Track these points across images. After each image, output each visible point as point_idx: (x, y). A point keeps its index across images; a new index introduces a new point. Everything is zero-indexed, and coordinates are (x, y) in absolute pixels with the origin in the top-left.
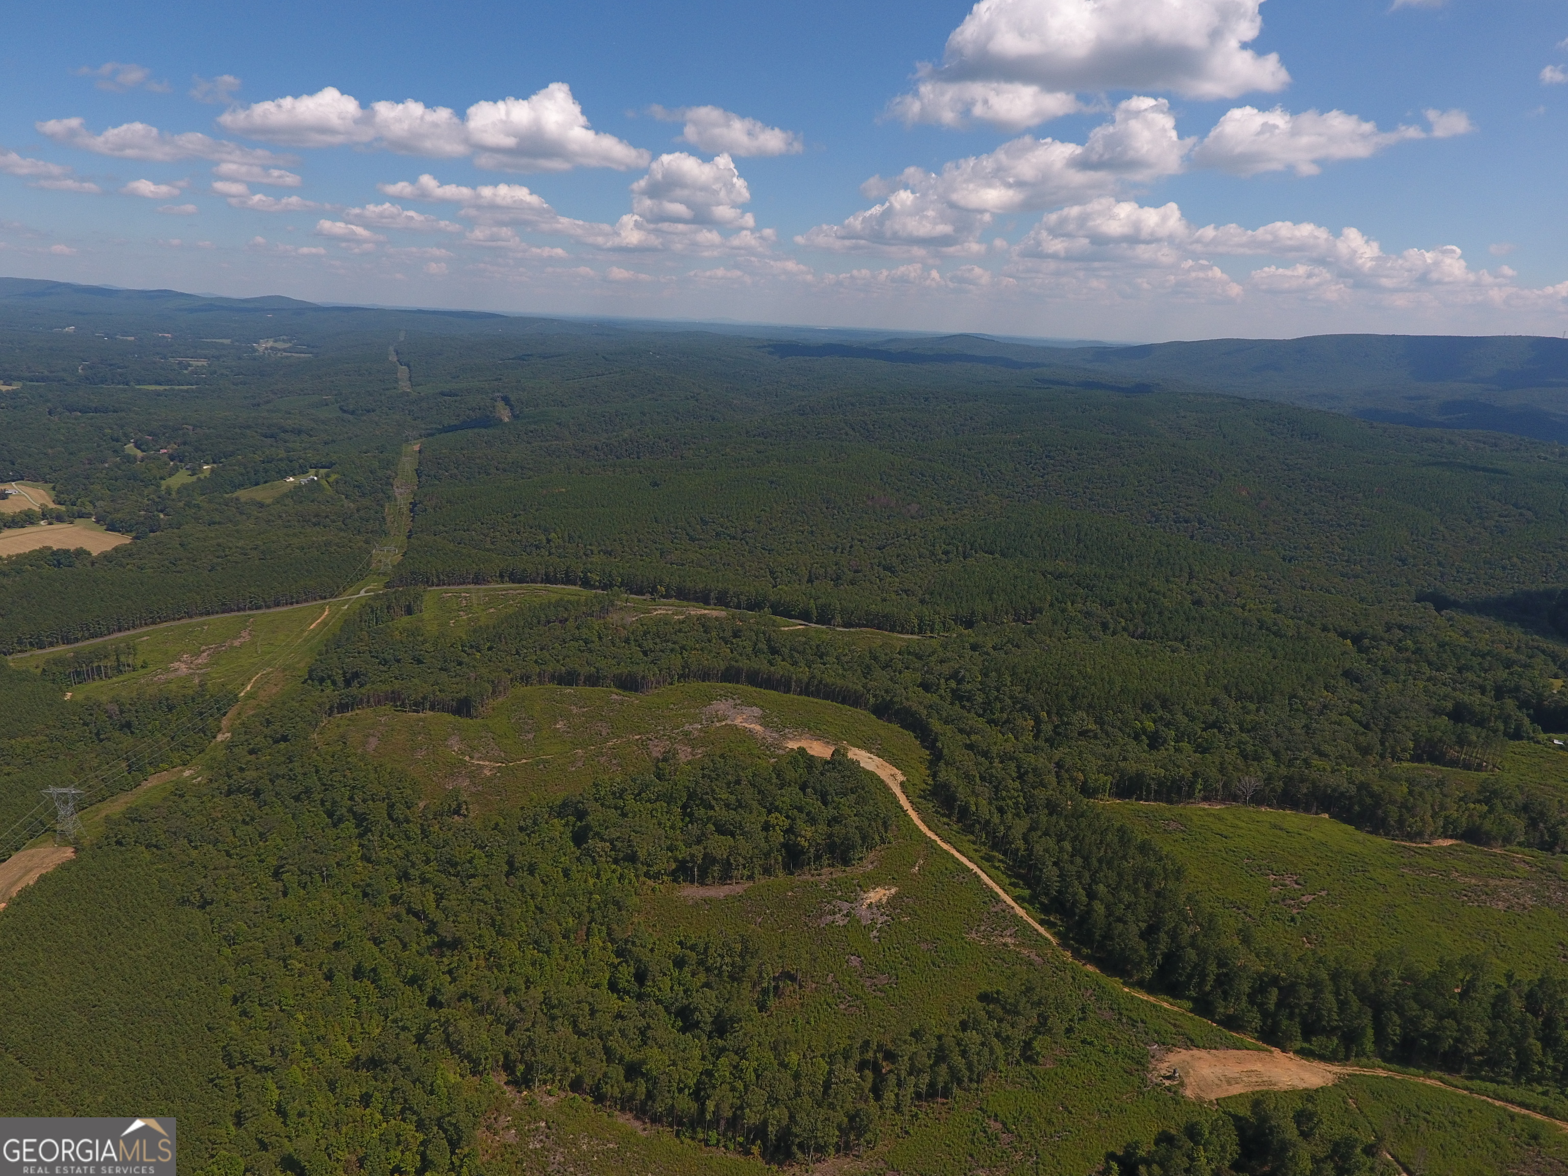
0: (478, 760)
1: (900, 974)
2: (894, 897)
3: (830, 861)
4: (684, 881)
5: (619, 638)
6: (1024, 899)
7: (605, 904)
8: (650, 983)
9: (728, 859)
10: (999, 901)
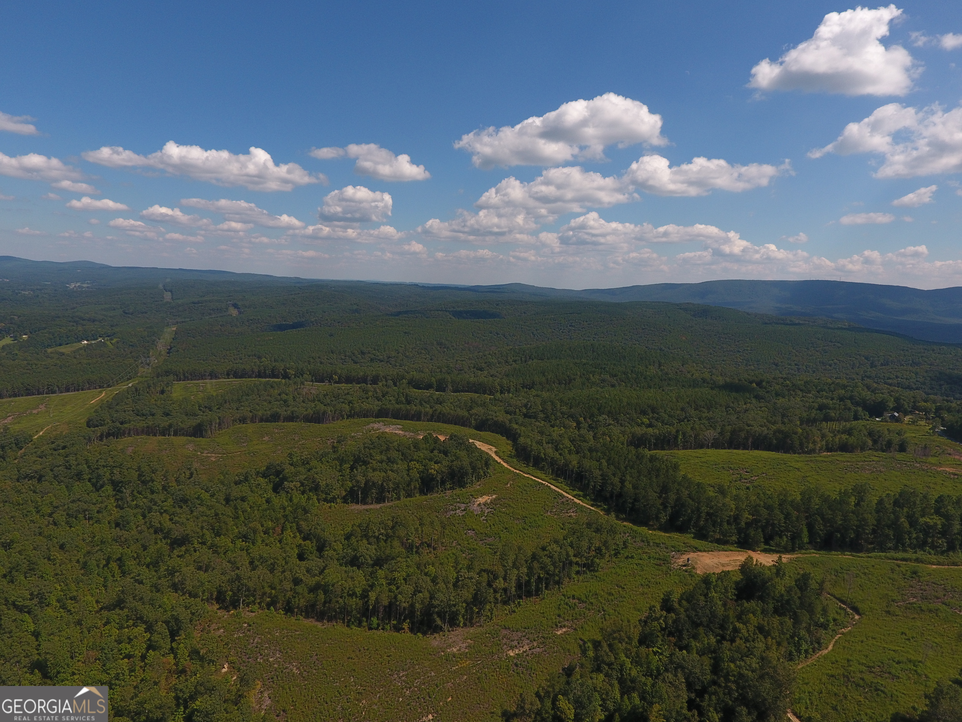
0: (207, 453)
1: (502, 536)
2: (495, 499)
3: (451, 486)
4: (352, 502)
5: (308, 399)
6: (579, 496)
7: (295, 510)
8: (328, 548)
9: (382, 484)
10: (563, 497)
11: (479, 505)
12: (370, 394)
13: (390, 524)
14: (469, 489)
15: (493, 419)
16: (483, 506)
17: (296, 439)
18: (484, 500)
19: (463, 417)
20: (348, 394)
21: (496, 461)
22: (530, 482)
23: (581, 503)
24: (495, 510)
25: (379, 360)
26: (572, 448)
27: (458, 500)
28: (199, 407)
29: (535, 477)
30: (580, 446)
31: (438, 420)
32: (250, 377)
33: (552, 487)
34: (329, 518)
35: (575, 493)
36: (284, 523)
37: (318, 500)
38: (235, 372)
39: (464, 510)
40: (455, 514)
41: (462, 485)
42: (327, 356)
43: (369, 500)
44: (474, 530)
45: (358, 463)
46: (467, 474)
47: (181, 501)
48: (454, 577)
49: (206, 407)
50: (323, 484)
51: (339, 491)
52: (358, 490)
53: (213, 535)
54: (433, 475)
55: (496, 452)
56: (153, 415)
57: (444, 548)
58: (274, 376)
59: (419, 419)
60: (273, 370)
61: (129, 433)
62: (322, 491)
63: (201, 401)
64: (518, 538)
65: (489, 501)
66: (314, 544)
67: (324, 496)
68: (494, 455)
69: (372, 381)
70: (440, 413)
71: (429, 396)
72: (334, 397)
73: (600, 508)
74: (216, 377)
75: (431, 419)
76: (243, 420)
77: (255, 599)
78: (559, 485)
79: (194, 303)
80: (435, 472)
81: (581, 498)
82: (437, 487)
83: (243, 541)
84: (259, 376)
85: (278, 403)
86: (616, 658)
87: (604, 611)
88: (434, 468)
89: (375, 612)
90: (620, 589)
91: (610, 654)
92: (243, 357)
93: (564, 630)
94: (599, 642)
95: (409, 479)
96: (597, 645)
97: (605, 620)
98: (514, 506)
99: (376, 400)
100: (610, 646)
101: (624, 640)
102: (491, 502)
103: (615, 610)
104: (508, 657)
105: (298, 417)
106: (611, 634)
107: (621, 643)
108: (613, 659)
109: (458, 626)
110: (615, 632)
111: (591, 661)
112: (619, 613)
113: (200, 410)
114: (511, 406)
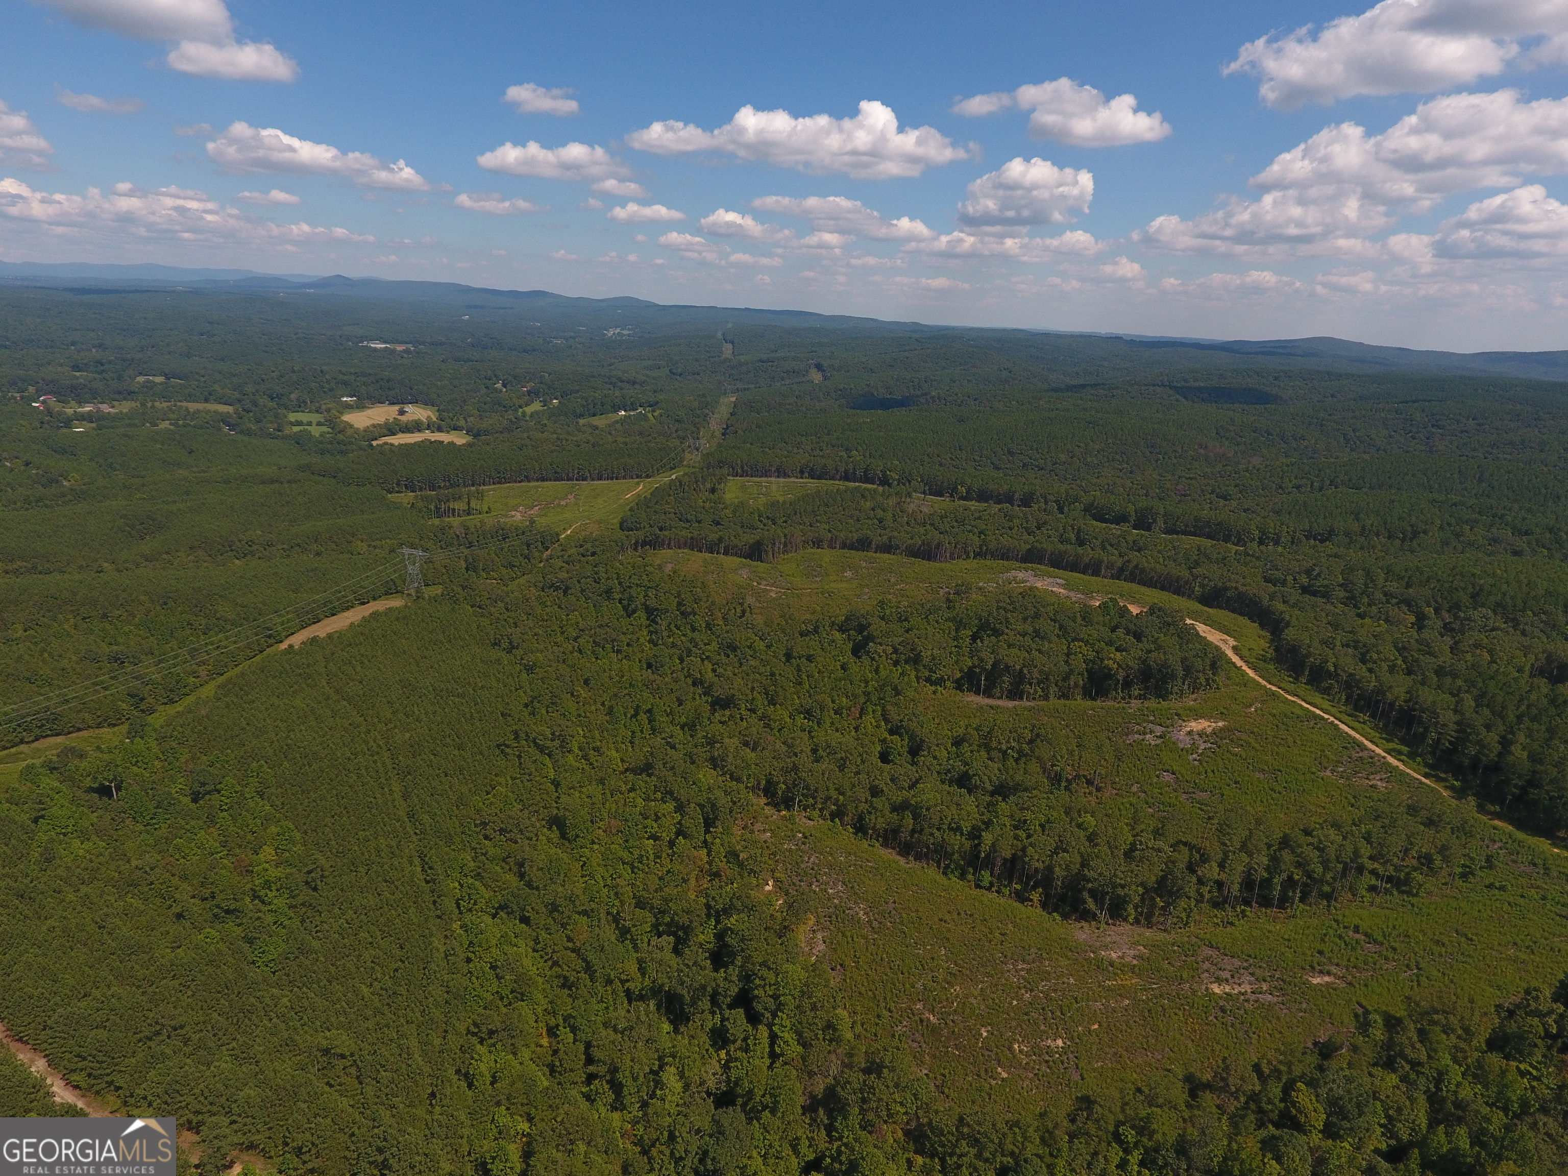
0: (766, 585)
1: (1225, 793)
2: (1221, 729)
3: (1142, 692)
4: (969, 690)
5: (915, 520)
6: (1400, 753)
7: (882, 687)
8: (925, 753)
9: (1021, 670)
10: (1362, 747)
11: (1190, 733)
12: (1017, 521)
13: (1028, 736)
14: (1173, 704)
15: (1236, 588)
16: (1196, 737)
17: (893, 580)
18: (1200, 727)
19: (1178, 579)
20: (980, 518)
21: (1234, 664)
22: (1297, 711)
23: (1402, 767)
24: (1219, 747)
25: (1037, 466)
26: (1399, 662)
27: (1152, 718)
28: (760, 516)
29: (1309, 703)
30: (1417, 660)
31: (1131, 579)
32: (833, 478)
33: (1342, 726)
34: (932, 708)
35: (1391, 745)
36: (865, 703)
37: (918, 678)
38: (812, 470)
39: (1161, 737)
40: (1143, 740)
41: (1161, 693)
42: (952, 454)
43: (997, 691)
44: (1173, 773)
45: (985, 631)
46: (1173, 677)
47: (728, 647)
48: (1128, 842)
49: (768, 518)
50: (926, 654)
51: (951, 670)
52: (980, 673)
53: (766, 703)
54: (1110, 669)
55: (1235, 649)
56: (699, 522)
57: (1114, 792)
58: (867, 479)
59: (1096, 573)
60: (866, 471)
61: (669, 544)
62: (924, 666)
63: (762, 509)
64: (1258, 803)
65: (1209, 730)
66: (906, 742)
67: (927, 674)
68: (1230, 653)
69: (1021, 500)
70: (1136, 567)
71: (1119, 536)
72: (956, 521)
73: (1443, 784)
74: (786, 475)
75: (1119, 574)
76: (818, 543)
77: (816, 803)
78: (1356, 725)
79: (761, 361)
80: (1115, 666)
81: (1403, 757)
82: (1116, 690)
83: (805, 718)
84: (846, 478)
85: (870, 522)
86: (1429, 1057)
87: (1419, 968)
88: (1113, 660)
89: (988, 863)
90: (1463, 939)
91: (1418, 1045)
92: (825, 448)
93: (1327, 979)
94: (1399, 1021)
95: (1067, 668)
96: (1392, 1023)
97: (1419, 985)
98: (1258, 748)
99: (1025, 533)
100: (1422, 1033)
101: (1454, 1031)
102: (1214, 733)
103: (1444, 974)
104: (1210, 995)
105: (897, 547)
106: (1427, 1013)
107: (1448, 1035)
108: (1424, 1057)
109: (1125, 920)
110: (1436, 1012)
111: (1375, 1046)
112: (1452, 982)
113: (761, 521)
114: (1277, 570)
